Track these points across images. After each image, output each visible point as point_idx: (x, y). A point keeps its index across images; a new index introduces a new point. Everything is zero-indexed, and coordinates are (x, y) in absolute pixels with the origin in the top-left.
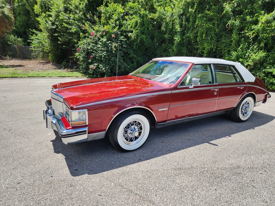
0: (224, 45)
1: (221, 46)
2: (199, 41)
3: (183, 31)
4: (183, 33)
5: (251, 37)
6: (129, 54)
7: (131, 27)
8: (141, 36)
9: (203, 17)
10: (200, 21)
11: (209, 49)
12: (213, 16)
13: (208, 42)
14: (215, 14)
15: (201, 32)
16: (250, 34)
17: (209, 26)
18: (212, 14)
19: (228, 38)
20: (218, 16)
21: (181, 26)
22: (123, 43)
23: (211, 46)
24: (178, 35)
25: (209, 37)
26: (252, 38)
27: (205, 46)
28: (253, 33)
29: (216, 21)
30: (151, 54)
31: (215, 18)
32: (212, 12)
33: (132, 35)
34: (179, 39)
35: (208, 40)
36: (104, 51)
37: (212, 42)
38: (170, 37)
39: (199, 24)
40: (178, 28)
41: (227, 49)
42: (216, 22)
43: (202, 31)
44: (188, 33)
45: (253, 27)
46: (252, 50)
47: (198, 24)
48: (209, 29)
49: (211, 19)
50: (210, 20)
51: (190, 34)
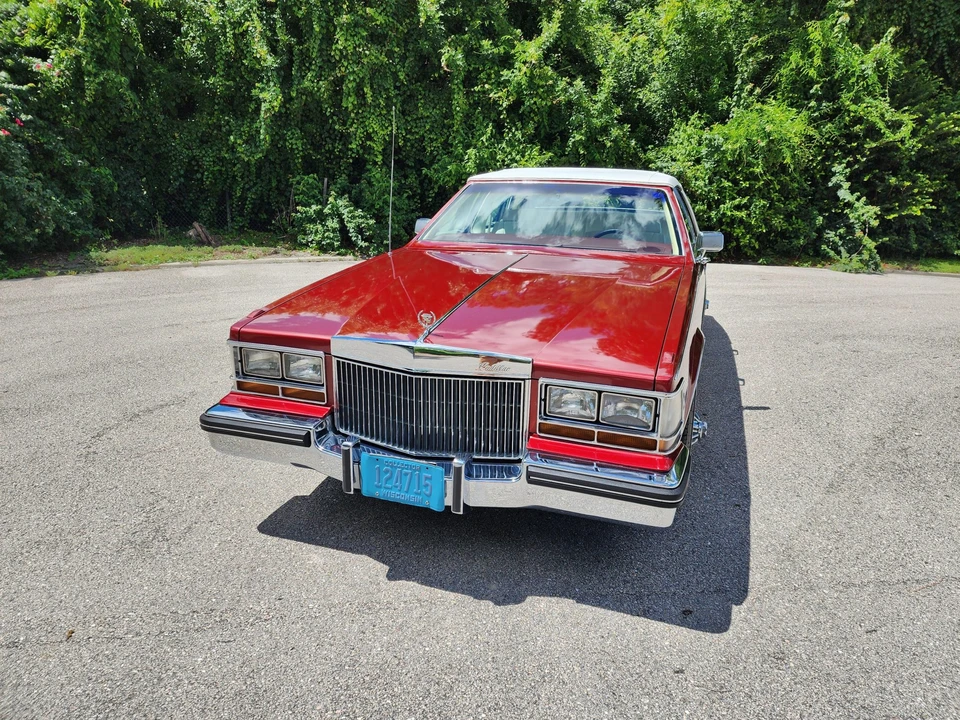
0: (428, 127)
1: (416, 130)
2: (353, 109)
3: (287, 68)
5: (504, 106)
6: (49, 155)
7: (42, 31)
8: (96, 75)
9: (356, 25)
10: (349, 38)
11: (387, 138)
12: (385, 26)
13: (380, 114)
14: (391, 20)
15: (356, 76)
16: (503, 98)
17: (377, 58)
18: (380, 19)
19: (433, 105)
20: (398, 29)
21: (273, 50)
23: (390, 128)
24: (272, 84)
26: (505, 108)
28: (509, 94)
29: (394, 43)
30: (140, 153)
31: (390, 33)
32: (381, 13)
34: (276, 99)
35: (379, 105)
37: (391, 113)
38: (228, 88)
39: (350, 50)
41: (436, 139)
42: (397, 49)
43: (361, 76)
44: (303, 77)
45: (506, 74)
46: (510, 144)
47: (346, 48)
48: (376, 71)
49: (380, 35)
50: (376, 38)
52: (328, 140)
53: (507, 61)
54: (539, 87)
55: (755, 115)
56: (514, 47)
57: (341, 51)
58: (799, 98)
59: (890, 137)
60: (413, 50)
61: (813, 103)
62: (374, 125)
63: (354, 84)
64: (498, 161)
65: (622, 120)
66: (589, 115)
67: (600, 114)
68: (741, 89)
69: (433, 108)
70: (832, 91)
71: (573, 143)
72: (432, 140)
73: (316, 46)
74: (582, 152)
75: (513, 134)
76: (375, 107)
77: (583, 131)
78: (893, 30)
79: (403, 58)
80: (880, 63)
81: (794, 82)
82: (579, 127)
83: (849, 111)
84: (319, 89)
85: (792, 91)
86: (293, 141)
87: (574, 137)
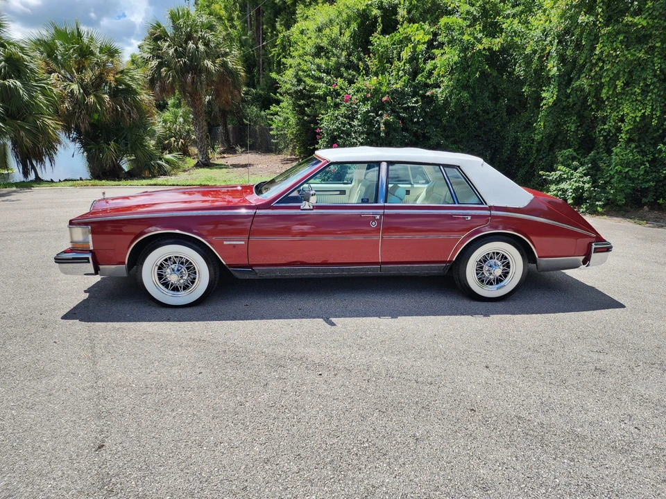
2: (608, 98)
3: (568, 73)
4: (565, 80)
6: (429, 139)
9: (618, 32)
10: (608, 44)
11: (638, 119)
12: (649, 27)
13: (636, 100)
14: (656, 21)
15: (610, 73)
18: (645, 23)
22: (416, 113)
24: (553, 87)
25: (637, 86)
29: (658, 40)
31: (654, 32)
32: (645, 18)
33: (440, 93)
34: (552, 97)
35: (635, 93)
36: (362, 133)
37: (648, 98)
38: (535, 92)
39: (605, 53)
40: (553, 68)
42: (658, 45)
43: (615, 72)
44: (579, 78)
47: (602, 52)
48: (637, 65)
50: (641, 38)
51: (584, 82)
57: (598, 55)
62: (626, 109)
63: (607, 79)
76: (632, 94)
86: (570, 125)
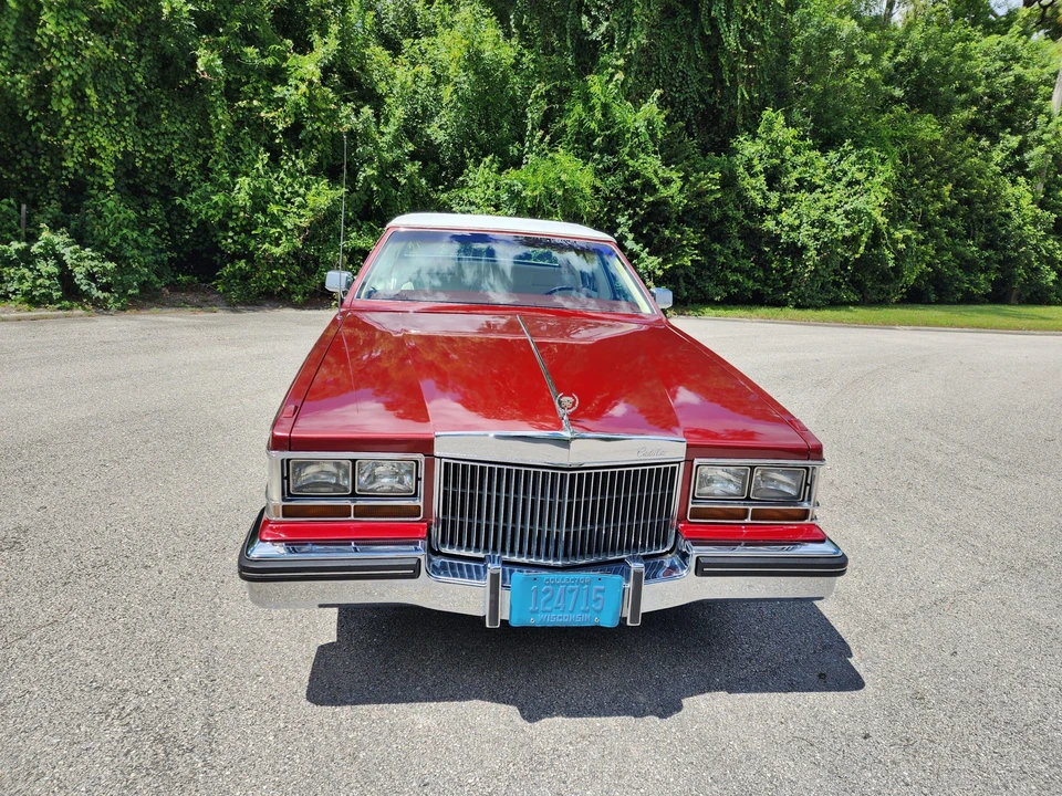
0: (176, 145)
1: (160, 148)
5: (280, 128)
9: (71, 6)
10: (61, 21)
12: (111, 11)
14: (120, 6)
16: (278, 119)
17: (102, 51)
18: (105, 2)
19: (180, 118)
20: (129, 18)
23: (123, 144)
26: (281, 132)
27: (101, 140)
28: (285, 115)
31: (119, 21)
35: (105, 113)
41: (189, 162)
42: (129, 43)
45: (279, 91)
46: (290, 174)
48: (100, 68)
49: (104, 23)
52: (25, 152)
53: (278, 75)
54: (320, 110)
55: (549, 163)
56: (285, 59)
57: (50, 37)
58: (583, 149)
59: (664, 192)
60: (150, 47)
61: (597, 156)
62: (100, 139)
63: (70, 83)
64: (276, 194)
65: (413, 156)
66: (377, 147)
67: (390, 149)
68: (532, 135)
69: (181, 122)
70: (612, 145)
71: (365, 177)
72: (183, 163)
73: (11, 27)
74: (375, 188)
75: (294, 163)
76: (100, 114)
77: (375, 166)
78: (658, 92)
79: (139, 56)
80: (650, 122)
81: (579, 133)
82: (370, 160)
83: (628, 166)
84: (15, 84)
85: (577, 141)
87: (364, 171)
